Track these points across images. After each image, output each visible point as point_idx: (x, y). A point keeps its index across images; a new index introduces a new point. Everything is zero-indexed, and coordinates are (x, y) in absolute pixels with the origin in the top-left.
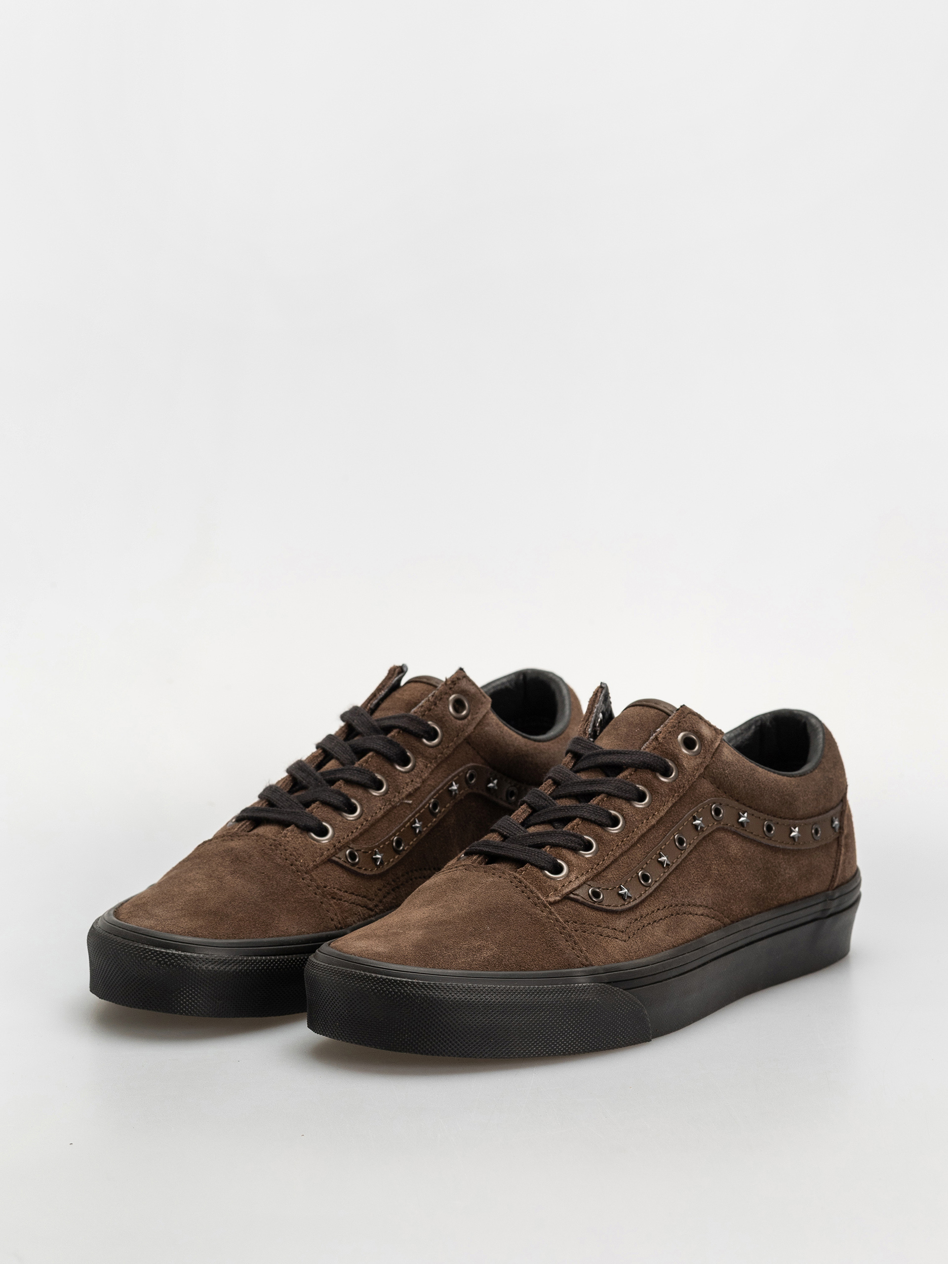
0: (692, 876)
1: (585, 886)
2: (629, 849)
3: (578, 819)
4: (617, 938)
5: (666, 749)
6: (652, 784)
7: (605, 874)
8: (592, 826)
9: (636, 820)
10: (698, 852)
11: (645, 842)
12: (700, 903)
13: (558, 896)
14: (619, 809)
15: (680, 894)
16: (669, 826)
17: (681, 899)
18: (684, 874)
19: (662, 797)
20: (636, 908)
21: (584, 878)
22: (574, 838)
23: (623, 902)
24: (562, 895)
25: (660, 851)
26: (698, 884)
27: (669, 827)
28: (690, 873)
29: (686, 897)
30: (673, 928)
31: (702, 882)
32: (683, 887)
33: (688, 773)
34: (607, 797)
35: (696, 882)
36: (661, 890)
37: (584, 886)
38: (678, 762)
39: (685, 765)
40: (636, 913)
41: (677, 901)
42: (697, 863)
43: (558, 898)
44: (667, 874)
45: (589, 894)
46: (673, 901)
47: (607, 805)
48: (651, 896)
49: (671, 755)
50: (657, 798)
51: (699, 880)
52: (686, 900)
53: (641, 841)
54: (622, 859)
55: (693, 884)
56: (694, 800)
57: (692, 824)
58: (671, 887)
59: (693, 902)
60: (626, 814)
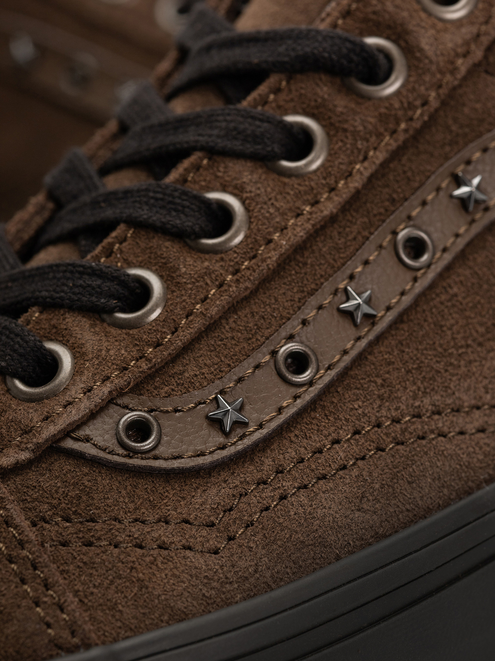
0: (449, 333)
1: (113, 410)
2: (254, 293)
3: (122, 227)
4: (190, 548)
5: (374, 13)
6: (330, 110)
7: (178, 368)
8: (155, 242)
9: (278, 209)
10: (470, 268)
11: (305, 264)
12: (473, 402)
13: (27, 448)
14: (236, 187)
15: (405, 388)
16: (382, 210)
17: (411, 402)
18: (421, 333)
19: (356, 140)
20: (264, 450)
21: (106, 389)
22: (99, 282)
23: (221, 439)
24: (38, 445)
25: (348, 284)
26: (466, 353)
27: (380, 214)
28: (441, 326)
29: (425, 393)
30: (377, 486)
31: (480, 344)
32: (419, 368)
33: (434, 68)
34: (210, 159)
35: (462, 347)
36: (348, 388)
37: (111, 411)
38: (406, 42)
39: (426, 48)
40: (262, 464)
41: (397, 409)
42: (464, 298)
43: (24, 456)
44: (363, 343)
45: (117, 434)
46: (384, 412)
47: (205, 180)
48: (314, 410)
49: (389, 27)
50: (340, 144)
51: (470, 342)
52: (427, 401)
53: (293, 263)
54: (231, 320)
55: (451, 355)
56: (458, 135)
57: (451, 196)
58: (377, 376)
59: (449, 401)
60: (252, 199)
